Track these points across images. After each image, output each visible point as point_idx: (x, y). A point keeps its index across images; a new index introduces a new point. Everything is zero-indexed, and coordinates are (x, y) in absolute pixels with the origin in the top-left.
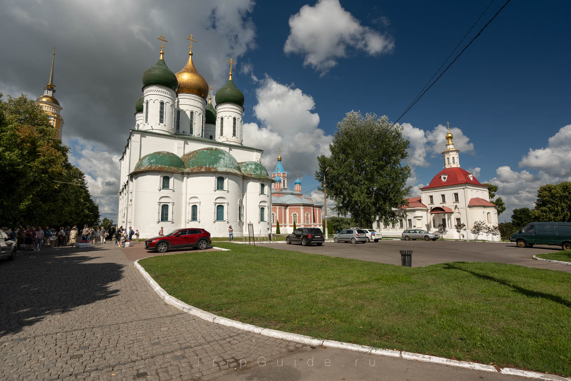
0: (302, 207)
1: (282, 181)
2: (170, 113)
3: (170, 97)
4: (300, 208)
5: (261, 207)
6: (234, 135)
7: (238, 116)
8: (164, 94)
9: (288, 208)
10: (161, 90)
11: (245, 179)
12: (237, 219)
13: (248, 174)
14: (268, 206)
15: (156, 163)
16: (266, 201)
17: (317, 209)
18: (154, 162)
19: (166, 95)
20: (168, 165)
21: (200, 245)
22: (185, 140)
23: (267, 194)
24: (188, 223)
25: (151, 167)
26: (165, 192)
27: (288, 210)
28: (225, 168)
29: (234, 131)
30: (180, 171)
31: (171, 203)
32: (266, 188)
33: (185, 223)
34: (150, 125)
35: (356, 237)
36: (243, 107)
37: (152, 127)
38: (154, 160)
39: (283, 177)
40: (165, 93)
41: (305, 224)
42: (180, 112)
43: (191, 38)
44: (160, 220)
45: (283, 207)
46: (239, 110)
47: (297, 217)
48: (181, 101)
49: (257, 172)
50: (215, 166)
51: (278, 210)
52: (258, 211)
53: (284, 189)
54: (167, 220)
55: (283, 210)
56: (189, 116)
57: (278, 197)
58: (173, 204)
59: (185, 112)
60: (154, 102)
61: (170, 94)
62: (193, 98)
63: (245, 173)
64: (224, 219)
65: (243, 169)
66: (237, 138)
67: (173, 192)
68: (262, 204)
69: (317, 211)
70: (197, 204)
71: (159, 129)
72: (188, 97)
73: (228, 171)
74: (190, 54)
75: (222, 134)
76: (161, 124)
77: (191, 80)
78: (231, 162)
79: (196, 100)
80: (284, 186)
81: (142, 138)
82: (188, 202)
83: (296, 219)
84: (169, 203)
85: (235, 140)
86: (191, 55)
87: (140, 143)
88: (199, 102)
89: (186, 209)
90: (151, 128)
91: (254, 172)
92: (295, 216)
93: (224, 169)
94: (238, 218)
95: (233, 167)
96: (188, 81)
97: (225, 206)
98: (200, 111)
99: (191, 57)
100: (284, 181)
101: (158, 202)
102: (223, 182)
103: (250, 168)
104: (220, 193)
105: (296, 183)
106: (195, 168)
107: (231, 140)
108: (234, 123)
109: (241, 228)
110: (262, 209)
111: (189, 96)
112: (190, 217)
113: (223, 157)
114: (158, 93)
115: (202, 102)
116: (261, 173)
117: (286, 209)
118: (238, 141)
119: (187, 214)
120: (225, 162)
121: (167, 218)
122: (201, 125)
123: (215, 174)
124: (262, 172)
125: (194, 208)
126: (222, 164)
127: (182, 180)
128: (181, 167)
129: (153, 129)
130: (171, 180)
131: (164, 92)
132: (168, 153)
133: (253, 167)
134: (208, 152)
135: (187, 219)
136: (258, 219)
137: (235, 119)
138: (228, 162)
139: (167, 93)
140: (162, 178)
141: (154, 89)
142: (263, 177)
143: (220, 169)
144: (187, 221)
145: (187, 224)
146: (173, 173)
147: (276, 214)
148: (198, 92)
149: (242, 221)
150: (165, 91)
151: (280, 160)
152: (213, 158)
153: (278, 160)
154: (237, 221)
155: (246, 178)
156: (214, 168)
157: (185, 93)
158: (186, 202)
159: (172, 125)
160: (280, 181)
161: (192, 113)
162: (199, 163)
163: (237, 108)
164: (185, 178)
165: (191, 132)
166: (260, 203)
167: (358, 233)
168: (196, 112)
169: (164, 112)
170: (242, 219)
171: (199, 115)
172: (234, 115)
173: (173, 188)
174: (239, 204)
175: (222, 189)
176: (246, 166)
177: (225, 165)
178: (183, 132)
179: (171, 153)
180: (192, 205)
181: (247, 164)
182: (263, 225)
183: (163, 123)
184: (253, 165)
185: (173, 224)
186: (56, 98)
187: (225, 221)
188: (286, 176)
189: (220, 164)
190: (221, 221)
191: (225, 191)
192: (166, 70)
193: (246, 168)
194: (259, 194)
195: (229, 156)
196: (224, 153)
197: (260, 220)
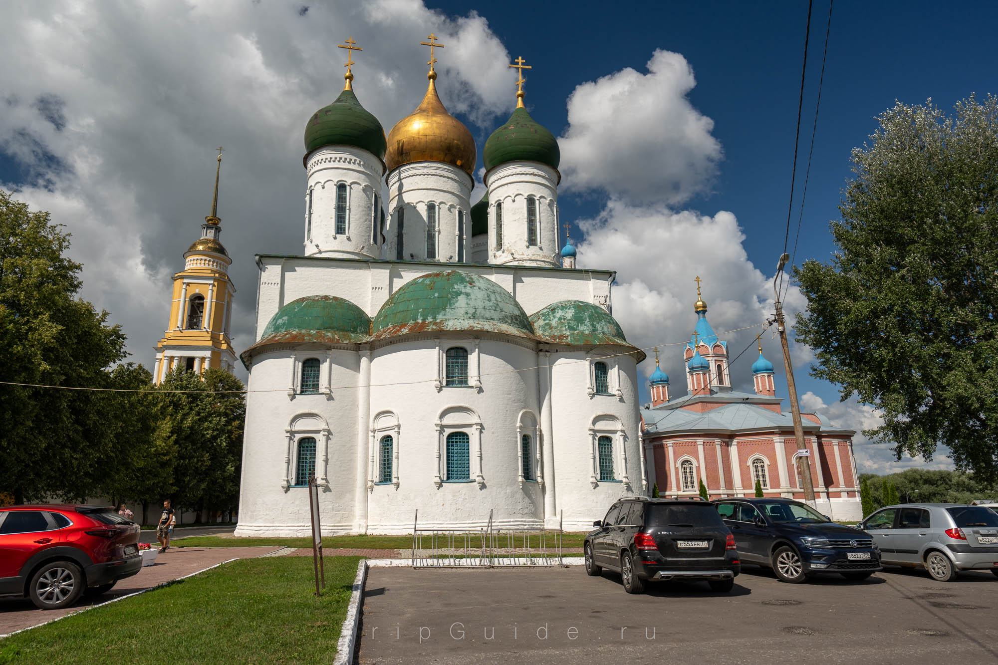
0: (776, 438)
1: (713, 367)
2: (361, 209)
3: (361, 169)
4: (772, 442)
5: (599, 435)
6: (532, 241)
7: (538, 192)
8: (346, 166)
9: (735, 441)
10: (338, 155)
11: (541, 350)
12: (516, 475)
13: (553, 337)
14: (622, 431)
15: (289, 325)
16: (617, 415)
17: (835, 442)
18: (284, 324)
19: (352, 166)
20: (318, 329)
21: (44, 585)
22: (391, 266)
23: (617, 393)
24: (372, 488)
25: (275, 337)
26: (306, 403)
27: (734, 450)
28: (471, 321)
29: (532, 232)
30: (347, 342)
31: (322, 433)
32: (615, 377)
33: (362, 489)
34: (314, 243)
35: (952, 548)
36: (558, 172)
37: (317, 246)
38: (285, 318)
39: (716, 355)
40: (349, 163)
41: (795, 490)
42: (403, 210)
43: (433, 40)
44: (293, 483)
45: (717, 441)
46: (543, 177)
47: (766, 468)
48: (407, 184)
49: (581, 328)
50: (440, 318)
51: (700, 449)
52: (588, 448)
53: (722, 389)
54: (313, 481)
55: (718, 448)
56: (424, 214)
57: (703, 411)
58: (329, 434)
59: (415, 207)
60: (323, 188)
61: (362, 163)
62: (433, 172)
63: (546, 333)
64: (472, 477)
65: (538, 324)
66: (541, 249)
67: (328, 400)
68: (601, 425)
69: (836, 448)
70: (392, 433)
71: (336, 249)
72: (421, 171)
73: (478, 327)
74: (430, 77)
75: (500, 245)
76: (338, 236)
77: (427, 128)
78: (491, 304)
79: (441, 176)
80: (721, 381)
81: (287, 274)
82: (371, 428)
83: (764, 476)
84: (318, 432)
85: (533, 255)
86: (434, 77)
87: (279, 285)
88: (448, 178)
89: (366, 449)
90: (316, 250)
91: (571, 328)
92: (759, 465)
93: (466, 324)
94: (520, 472)
95: (496, 315)
96: (419, 133)
97: (473, 434)
98: (450, 200)
99: (434, 82)
100: (719, 367)
101: (287, 432)
102: (467, 362)
103: (560, 319)
104: (454, 396)
105: (757, 371)
106: (390, 328)
108: (531, 212)
109: (533, 502)
110: (605, 442)
111: (424, 168)
112: (375, 473)
113: (468, 290)
114: (332, 165)
115: (456, 178)
116: (595, 330)
117: (728, 445)
118: (545, 256)
119: (370, 463)
120: (472, 303)
121: (314, 478)
122: (457, 232)
123: (437, 341)
124: (598, 327)
125: (387, 441)
126: (462, 311)
127: (357, 367)
128: (355, 331)
129: (320, 252)
130: (324, 368)
131: (346, 159)
132: (326, 298)
133: (570, 314)
134: (427, 281)
135: (370, 478)
136: (591, 473)
137: (531, 201)
138: (480, 304)
139: (353, 161)
140: (300, 364)
141: (324, 157)
142: (600, 340)
143: (452, 325)
144: (370, 484)
145: (369, 492)
146: (328, 347)
147: (698, 461)
148: (446, 155)
149: (539, 480)
150: (348, 156)
151: (704, 312)
152: (436, 295)
153: (697, 312)
154: (517, 481)
155: (547, 347)
156: (435, 324)
157: (414, 163)
158: (368, 427)
159: (369, 236)
160: (705, 368)
161: (431, 207)
163: (536, 171)
164: (364, 361)
165: (432, 253)
166: (594, 423)
167: (960, 524)
168: (441, 203)
169: (347, 208)
170: (539, 473)
171: (449, 210)
172: (528, 190)
173: (328, 391)
174: (520, 427)
175: (461, 382)
176: (548, 315)
177: (471, 311)
178: (412, 256)
179: (334, 297)
180: (380, 435)
181: (552, 310)
182: (610, 492)
183: (345, 234)
184: (570, 311)
185: (328, 493)
186: (222, 241)
187: (474, 481)
188: (725, 353)
189: (456, 310)
190: (461, 480)
191: (472, 387)
192: (350, 109)
193: (547, 321)
194: (589, 394)
195: (489, 286)
196: (474, 282)
197: (599, 478)
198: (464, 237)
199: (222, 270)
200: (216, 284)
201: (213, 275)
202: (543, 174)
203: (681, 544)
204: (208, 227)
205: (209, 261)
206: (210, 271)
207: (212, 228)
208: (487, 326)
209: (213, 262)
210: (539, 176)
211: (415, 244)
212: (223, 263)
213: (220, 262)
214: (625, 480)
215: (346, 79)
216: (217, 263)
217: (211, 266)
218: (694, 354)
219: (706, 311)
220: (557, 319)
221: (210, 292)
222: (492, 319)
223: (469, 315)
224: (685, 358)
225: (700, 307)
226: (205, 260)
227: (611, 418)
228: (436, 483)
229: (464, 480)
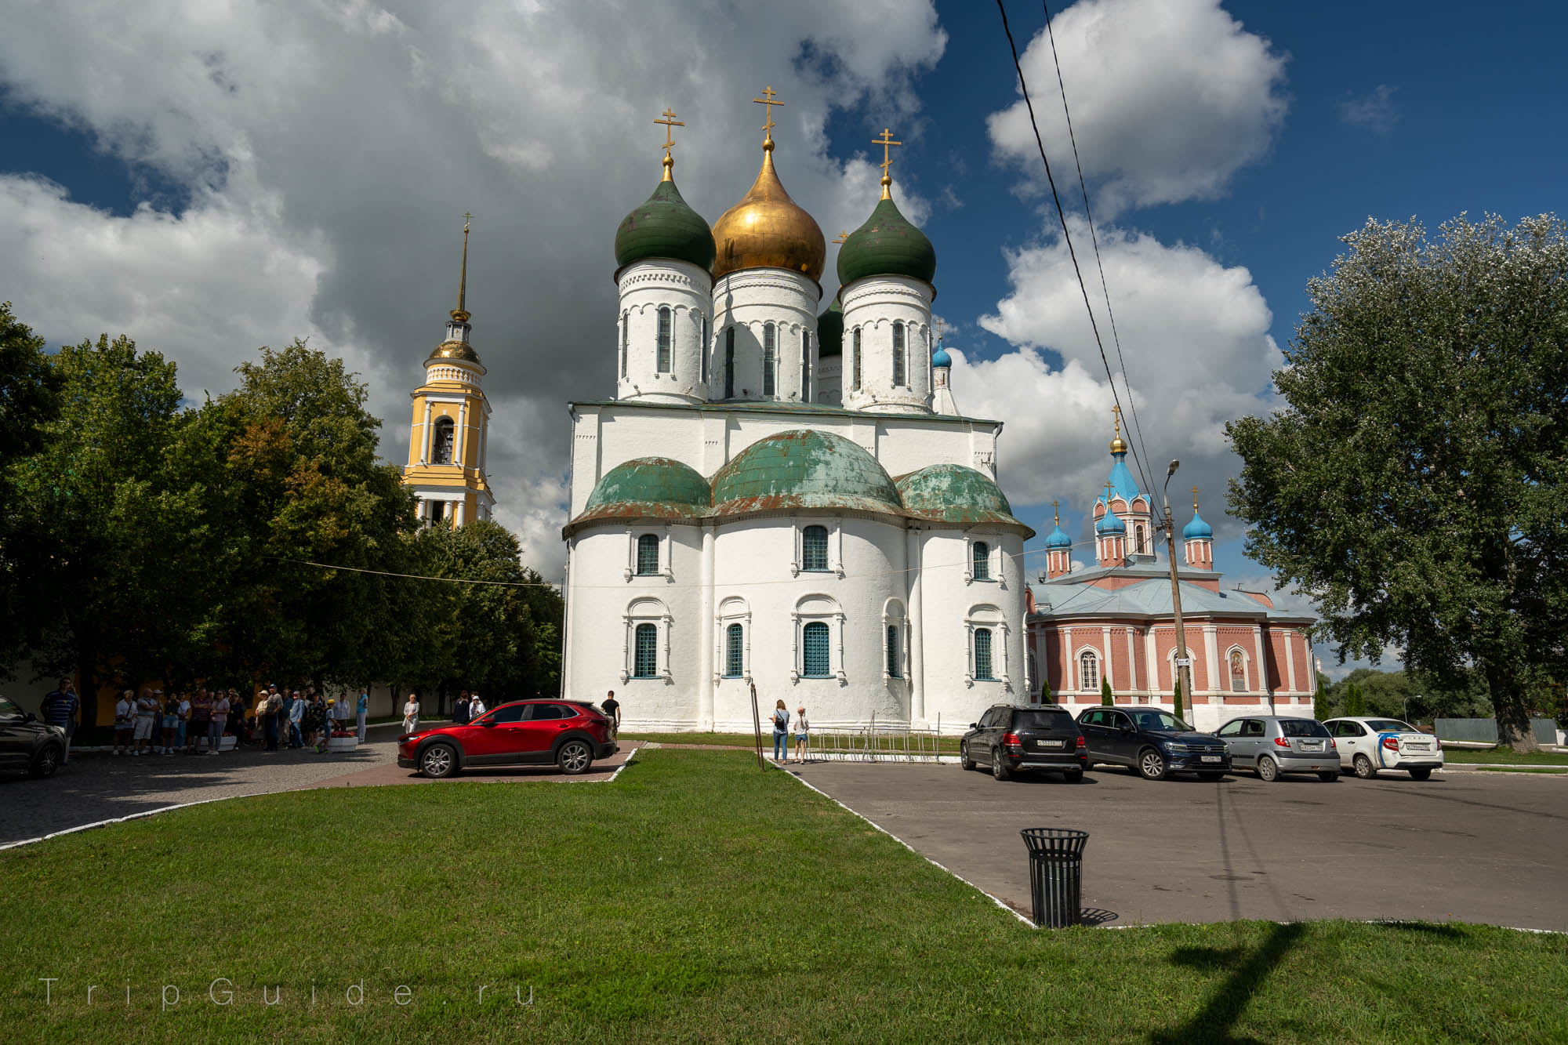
0: (1207, 627)
1: (1131, 529)
2: (688, 339)
3: (688, 288)
4: (1200, 631)
5: (976, 627)
6: (899, 380)
7: (907, 316)
8: (669, 285)
9: (1153, 629)
10: (659, 271)
11: (911, 528)
12: (881, 671)
13: (925, 511)
14: (1004, 623)
15: (621, 495)
16: (997, 604)
18: (615, 493)
19: (676, 285)
20: (655, 500)
21: (566, 758)
22: (727, 415)
23: (999, 579)
24: (719, 682)
25: (606, 508)
26: (645, 585)
27: (1150, 640)
28: (832, 496)
29: (899, 367)
30: (689, 516)
31: (663, 619)
32: (997, 561)
33: (708, 683)
34: (633, 382)
35: (1278, 754)
36: (932, 287)
37: (636, 387)
38: (616, 486)
39: (1135, 513)
40: (673, 281)
41: (1227, 693)
42: (733, 331)
43: (769, 97)
44: (632, 674)
45: (1129, 628)
46: (914, 296)
47: (1191, 664)
48: (738, 297)
49: (959, 501)
50: (796, 491)
51: (1107, 638)
52: (963, 642)
53: (1143, 559)
54: (654, 673)
55: (1130, 637)
56: (760, 338)
57: (1114, 589)
58: (670, 621)
59: (748, 328)
60: (642, 313)
61: (689, 280)
62: (772, 281)
63: (917, 506)
64: (832, 672)
65: (908, 494)
66: (909, 389)
67: (669, 582)
68: (978, 616)
69: (1288, 640)
70: (741, 621)
71: (656, 391)
72: (756, 281)
73: (840, 503)
74: (766, 148)
75: (858, 383)
76: (661, 374)
77: (764, 225)
78: (854, 473)
79: (781, 287)
80: (1140, 548)
81: (604, 424)
82: (717, 614)
84: (658, 618)
85: (900, 398)
86: (770, 147)
87: (596, 439)
88: (791, 289)
89: (712, 638)
90: (635, 392)
91: (947, 501)
93: (826, 500)
94: (885, 668)
95: (860, 488)
96: (753, 231)
97: (834, 625)
98: (794, 318)
99: (770, 155)
100: (1140, 528)
101: (625, 617)
102: (826, 543)
103: (934, 489)
104: (813, 582)
105: (1189, 536)
106: (737, 501)
107: (890, 400)
108: (898, 342)
109: (898, 702)
110: (982, 635)
111: (760, 276)
112: (722, 664)
113: (828, 457)
114: (652, 284)
115: (801, 289)
116: (975, 503)
117: (1143, 633)
118: (914, 399)
119: (716, 654)
120: (833, 473)
121: (654, 669)
122: (802, 361)
123: (794, 519)
124: (979, 499)
125: (735, 631)
126: (822, 484)
127: (699, 545)
128: (695, 503)
129: (639, 394)
130: (664, 545)
131: (669, 276)
132: (660, 461)
133: (945, 483)
134: (780, 446)
135: (716, 671)
136: (966, 671)
137: (898, 327)
138: (841, 475)
139: (678, 278)
140: (637, 541)
141: (642, 273)
142: (981, 516)
143: (811, 500)
144: (716, 677)
145: (715, 687)
146: (668, 523)
147: (1103, 654)
148: (788, 258)
149: (906, 677)
150: (672, 273)
151: (1123, 454)
152: (791, 463)
153: (1114, 454)
154: (881, 678)
155: (918, 524)
156: (791, 499)
157: (747, 270)
158: (712, 612)
159: (698, 373)
160: (1120, 531)
161: (769, 328)
162: (747, 485)
163: (905, 289)
164: (707, 538)
165: (769, 389)
166: (971, 612)
168: (782, 323)
169: (672, 339)
170: (905, 670)
171: (792, 331)
172: (894, 313)
173: (668, 572)
174: (886, 618)
175: (820, 566)
176: (919, 483)
177: (832, 483)
178: (745, 392)
179: (669, 460)
180: (727, 623)
181: (924, 477)
182: (987, 692)
183: (668, 371)
184: (946, 479)
185: (670, 686)
186: (472, 345)
187: (835, 677)
188: (1148, 510)
189: (815, 482)
190: (819, 676)
191: (833, 572)
192: (674, 211)
193: (918, 492)
194: (966, 580)
195: (852, 452)
196: (834, 447)
197: (974, 676)
198: (810, 365)
199: (474, 384)
200: (468, 403)
201: (464, 391)
202: (915, 292)
203: (1040, 743)
204: (455, 325)
205: (459, 372)
206: (460, 386)
207: (460, 327)
208: (850, 502)
209: (464, 373)
210: (909, 294)
211: (748, 377)
212: (475, 374)
213: (471, 372)
214: (1004, 679)
215: (665, 164)
216: (468, 374)
217: (460, 379)
218: (1106, 512)
219: (1126, 453)
220: (930, 490)
221: (461, 414)
222: (856, 493)
223: (830, 488)
224: (1094, 515)
225: (1117, 447)
226: (453, 371)
227: (991, 607)
228: (792, 679)
229: (823, 676)
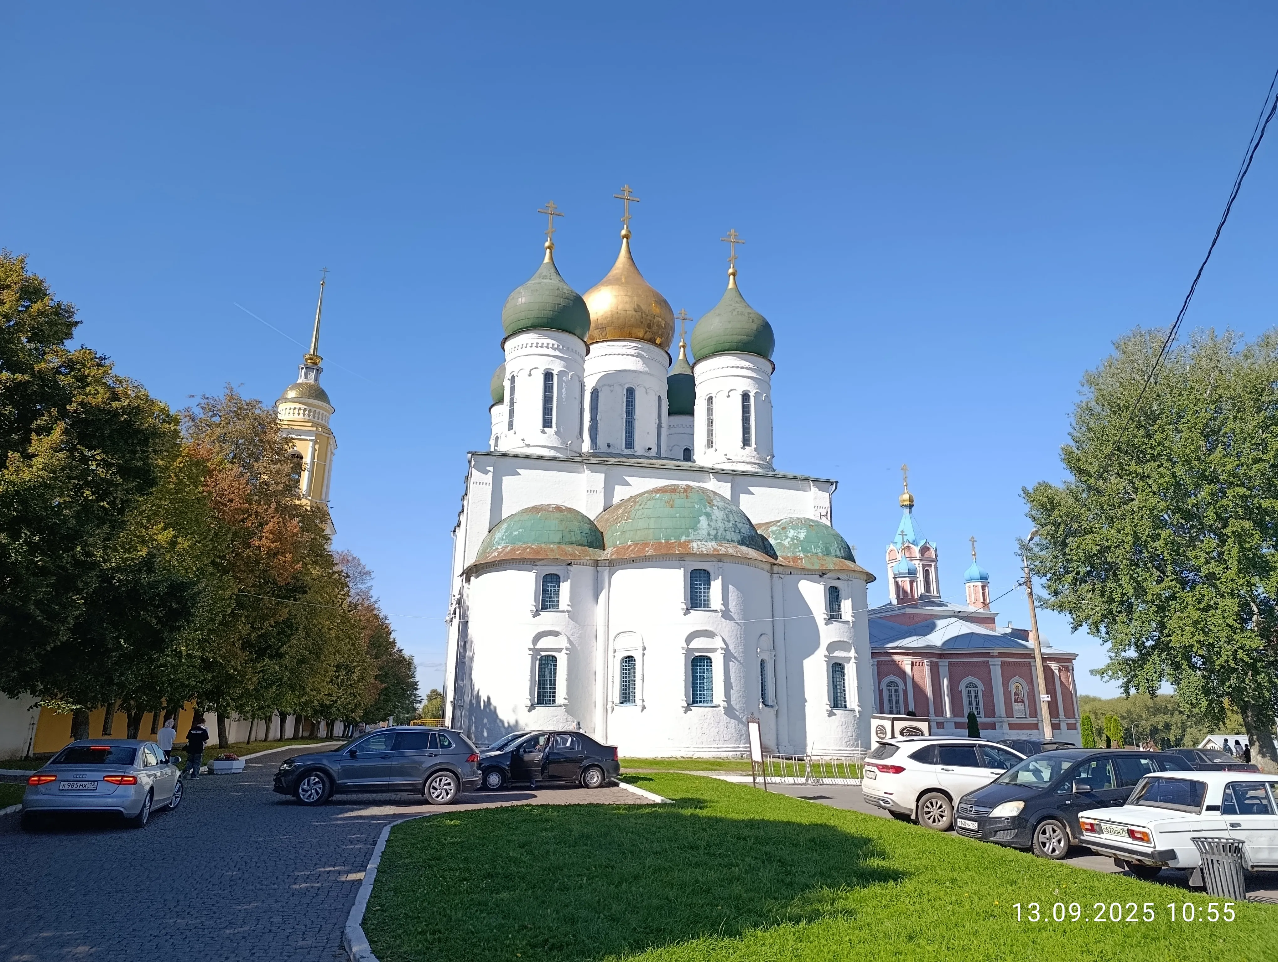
0: (992, 661)
1: (919, 573)
4: (987, 665)
5: (833, 662)
6: (746, 441)
7: (753, 388)
8: (554, 352)
9: (946, 662)
10: (543, 340)
11: (776, 572)
13: (787, 558)
14: (855, 659)
16: (851, 642)
17: (1056, 665)
18: (521, 536)
19: (559, 353)
20: (557, 544)
22: (604, 468)
23: (850, 619)
24: (612, 708)
25: (513, 550)
26: (548, 620)
27: (944, 672)
28: (713, 543)
29: (746, 430)
30: (587, 558)
31: (563, 652)
33: (602, 710)
37: (523, 441)
38: (522, 530)
39: (922, 558)
40: (557, 349)
41: (1011, 720)
43: (626, 193)
44: (535, 703)
45: (927, 661)
47: (980, 694)
49: (815, 551)
50: (683, 539)
52: (822, 675)
54: (554, 701)
55: (927, 669)
58: (571, 652)
60: (529, 376)
62: (632, 351)
63: (779, 553)
64: (715, 702)
65: (770, 543)
66: (755, 450)
67: (569, 617)
68: (835, 653)
70: (634, 654)
71: (541, 444)
72: (618, 350)
73: (722, 550)
74: (623, 237)
75: (710, 444)
76: (546, 429)
77: (626, 302)
78: (730, 525)
79: (639, 356)
80: (929, 589)
82: (611, 646)
83: (977, 703)
84: (559, 650)
85: (747, 458)
86: (627, 237)
87: (491, 486)
88: (648, 359)
89: (606, 670)
90: (522, 444)
91: (804, 550)
92: (972, 689)
93: (710, 546)
94: (760, 698)
95: (736, 537)
97: (717, 659)
98: (651, 383)
99: (627, 243)
101: (530, 650)
102: (709, 586)
103: (792, 539)
104: (698, 620)
105: (969, 579)
106: (630, 546)
107: (739, 459)
108: (746, 410)
110: (838, 669)
111: (622, 346)
112: (615, 693)
113: (708, 510)
114: (538, 351)
116: (829, 553)
117: (938, 665)
118: (758, 459)
119: (610, 683)
120: (713, 524)
121: (554, 697)
122: (656, 420)
123: (682, 562)
125: (629, 662)
126: (705, 532)
127: (595, 584)
128: (591, 546)
129: (527, 447)
130: (565, 586)
131: (553, 345)
132: (559, 508)
133: (802, 534)
134: (665, 499)
135: (610, 699)
136: (825, 700)
137: (745, 397)
138: (720, 525)
139: (560, 347)
140: (541, 579)
141: (530, 342)
142: (836, 565)
143: (697, 547)
144: (610, 705)
145: (610, 711)
146: (570, 565)
147: (905, 684)
148: (645, 332)
150: (556, 342)
151: (911, 506)
152: (678, 514)
155: (781, 569)
156: (680, 545)
157: (612, 341)
158: (607, 647)
160: (910, 574)
161: (630, 391)
162: (639, 532)
164: (602, 578)
165: (629, 444)
166: (830, 650)
168: (641, 388)
169: (554, 399)
170: (773, 699)
172: (742, 386)
173: (569, 608)
175: (705, 606)
176: (780, 533)
177: (713, 532)
178: (609, 446)
179: (566, 508)
180: (620, 655)
181: (783, 529)
182: (843, 720)
183: (551, 427)
184: (802, 531)
187: (719, 706)
188: (934, 557)
189: (699, 531)
190: (705, 705)
191: (715, 611)
193: (779, 541)
194: (825, 619)
195: (726, 505)
196: (712, 500)
197: (833, 706)
200: (317, 440)
201: (314, 429)
206: (310, 424)
207: (311, 370)
208: (728, 550)
209: (310, 411)
212: (322, 412)
214: (856, 709)
220: (789, 540)
221: (310, 450)
222: (733, 541)
223: (711, 537)
224: (887, 559)
225: (906, 500)
227: (845, 644)
228: (683, 707)
229: (709, 705)
